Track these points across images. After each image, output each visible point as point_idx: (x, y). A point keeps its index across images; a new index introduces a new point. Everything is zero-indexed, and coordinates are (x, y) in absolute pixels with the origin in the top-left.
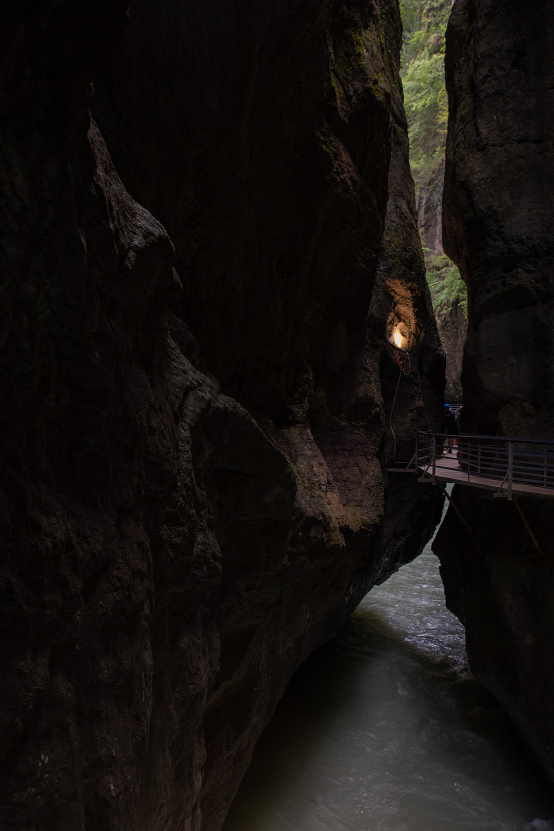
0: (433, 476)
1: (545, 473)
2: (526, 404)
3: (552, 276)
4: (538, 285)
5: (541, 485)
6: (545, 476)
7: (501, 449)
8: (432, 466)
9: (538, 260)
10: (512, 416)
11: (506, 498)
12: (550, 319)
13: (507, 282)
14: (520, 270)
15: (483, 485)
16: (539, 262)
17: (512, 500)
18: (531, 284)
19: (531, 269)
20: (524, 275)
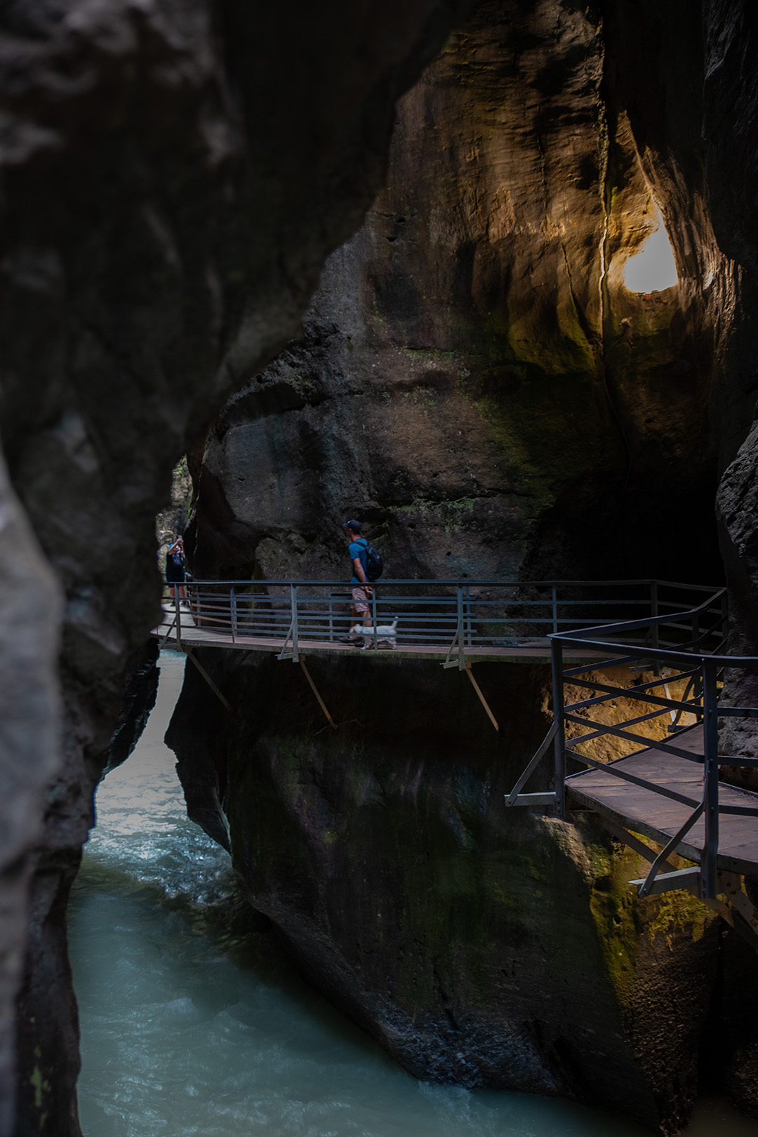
0: (178, 641)
1: (331, 622)
2: (293, 537)
3: (324, 372)
4: (307, 383)
5: (327, 638)
6: (331, 626)
7: (263, 596)
8: (175, 626)
9: (304, 351)
10: (274, 553)
11: (291, 659)
12: (325, 427)
13: (263, 377)
14: (282, 362)
15: (256, 645)
16: (307, 353)
17: (298, 661)
18: (297, 381)
19: (296, 360)
20: (287, 369)
